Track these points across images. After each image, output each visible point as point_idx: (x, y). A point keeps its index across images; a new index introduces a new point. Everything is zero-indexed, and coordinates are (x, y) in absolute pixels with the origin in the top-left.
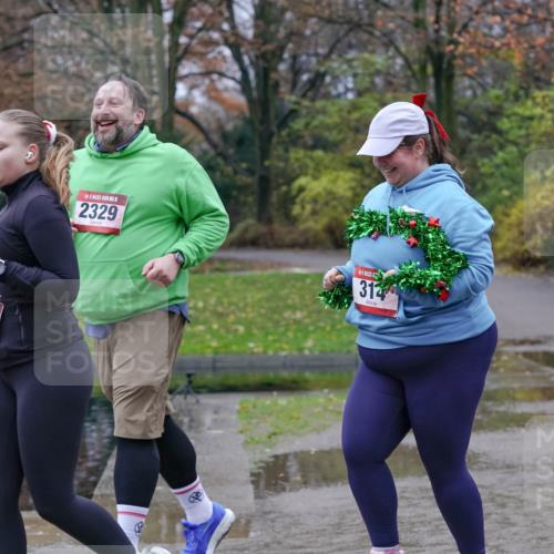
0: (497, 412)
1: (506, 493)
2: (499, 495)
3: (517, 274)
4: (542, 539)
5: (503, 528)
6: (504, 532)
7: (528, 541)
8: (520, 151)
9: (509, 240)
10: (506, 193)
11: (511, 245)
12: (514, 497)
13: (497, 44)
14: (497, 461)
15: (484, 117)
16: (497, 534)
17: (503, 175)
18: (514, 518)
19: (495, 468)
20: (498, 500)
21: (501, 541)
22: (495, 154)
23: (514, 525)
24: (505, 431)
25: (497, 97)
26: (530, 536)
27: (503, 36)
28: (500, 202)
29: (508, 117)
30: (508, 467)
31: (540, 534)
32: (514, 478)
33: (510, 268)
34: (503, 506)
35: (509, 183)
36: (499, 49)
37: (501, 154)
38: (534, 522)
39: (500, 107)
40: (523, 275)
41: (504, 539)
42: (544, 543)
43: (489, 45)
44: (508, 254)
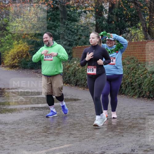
0: (3, 108)
1: (4, 131)
2: (3, 132)
3: (11, 70)
4: (14, 144)
5: (3, 141)
6: (4, 142)
7: (10, 144)
8: (12, 36)
9: (8, 60)
10: (8, 47)
11: (9, 62)
12: (7, 132)
13: (6, 6)
14: (3, 122)
15: (3, 26)
16: (1, 142)
17: (7, 42)
18: (6, 138)
19: (2, 124)
20: (3, 133)
21: (2, 144)
22: (5, 36)
23: (6, 140)
24: (5, 113)
25: (6, 21)
26: (11, 143)
27: (8, 4)
28: (6, 50)
29: (9, 26)
30: (6, 124)
31: (14, 142)
32: (7, 127)
33: (9, 68)
34: (4, 134)
35: (9, 45)
36: (7, 7)
37: (7, 36)
38: (12, 139)
39: (7, 23)
40: (12, 70)
41: (3, 144)
42: (15, 145)
43: (4, 6)
44: (8, 64)
